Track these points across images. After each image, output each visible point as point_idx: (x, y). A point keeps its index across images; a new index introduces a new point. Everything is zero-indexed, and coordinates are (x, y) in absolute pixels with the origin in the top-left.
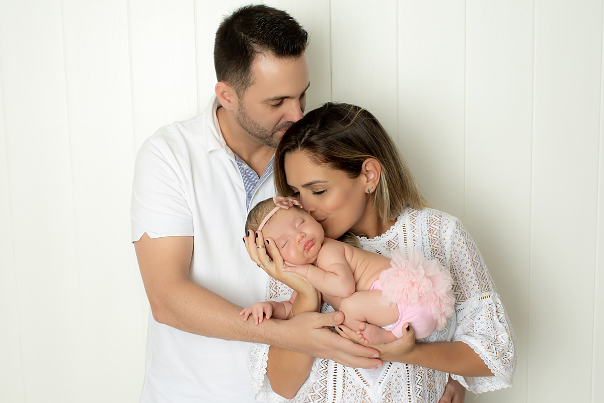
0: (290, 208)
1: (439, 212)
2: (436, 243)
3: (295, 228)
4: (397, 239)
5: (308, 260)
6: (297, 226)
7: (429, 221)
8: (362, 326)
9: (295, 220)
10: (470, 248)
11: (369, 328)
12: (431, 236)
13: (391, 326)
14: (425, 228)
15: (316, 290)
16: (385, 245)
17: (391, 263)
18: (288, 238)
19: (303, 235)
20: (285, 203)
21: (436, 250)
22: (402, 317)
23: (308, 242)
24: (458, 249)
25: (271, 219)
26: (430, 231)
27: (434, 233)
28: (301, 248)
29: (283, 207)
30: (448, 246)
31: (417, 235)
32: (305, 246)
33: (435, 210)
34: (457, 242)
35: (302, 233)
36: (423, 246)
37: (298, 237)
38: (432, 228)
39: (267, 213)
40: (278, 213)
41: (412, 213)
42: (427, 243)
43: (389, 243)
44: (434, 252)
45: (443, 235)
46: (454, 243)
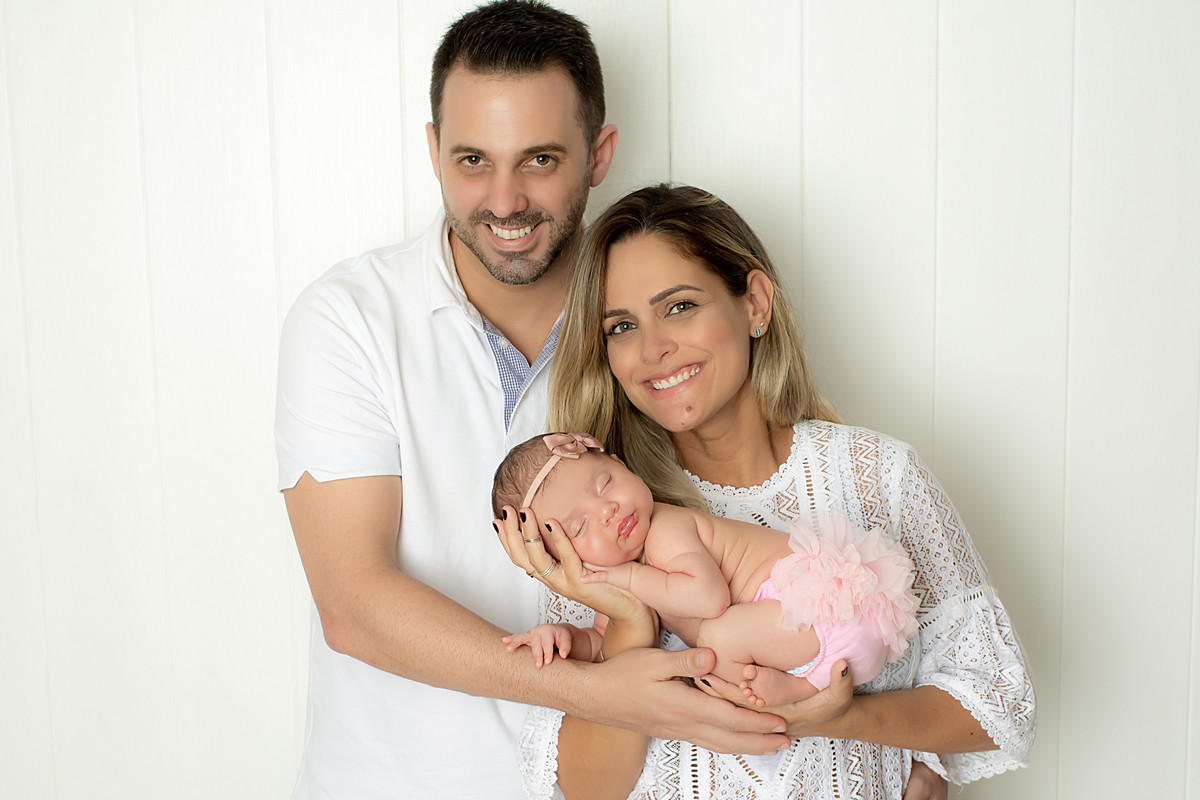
0: (581, 455)
1: (872, 434)
2: (871, 494)
3: (595, 495)
4: (794, 489)
5: (628, 554)
6: (599, 490)
7: (855, 451)
8: (748, 671)
9: (593, 479)
10: (938, 502)
11: (762, 675)
12: (860, 479)
13: (805, 668)
14: (847, 463)
15: (649, 608)
16: (769, 502)
17: (790, 544)
18: (586, 516)
19: (614, 506)
20: (569, 446)
21: (871, 507)
22: (825, 649)
23: (625, 521)
24: (916, 504)
25: (547, 482)
26: (857, 470)
27: (866, 474)
28: (612, 533)
29: (568, 455)
30: (894, 499)
31: (831, 479)
32: (621, 528)
33: (863, 430)
34: (913, 490)
35: (610, 503)
36: (845, 499)
37: (605, 512)
38: (860, 464)
39: (537, 471)
40: (559, 467)
41: (819, 436)
42: (852, 494)
43: (778, 498)
44: (867, 510)
45: (885, 478)
46: (908, 493)
